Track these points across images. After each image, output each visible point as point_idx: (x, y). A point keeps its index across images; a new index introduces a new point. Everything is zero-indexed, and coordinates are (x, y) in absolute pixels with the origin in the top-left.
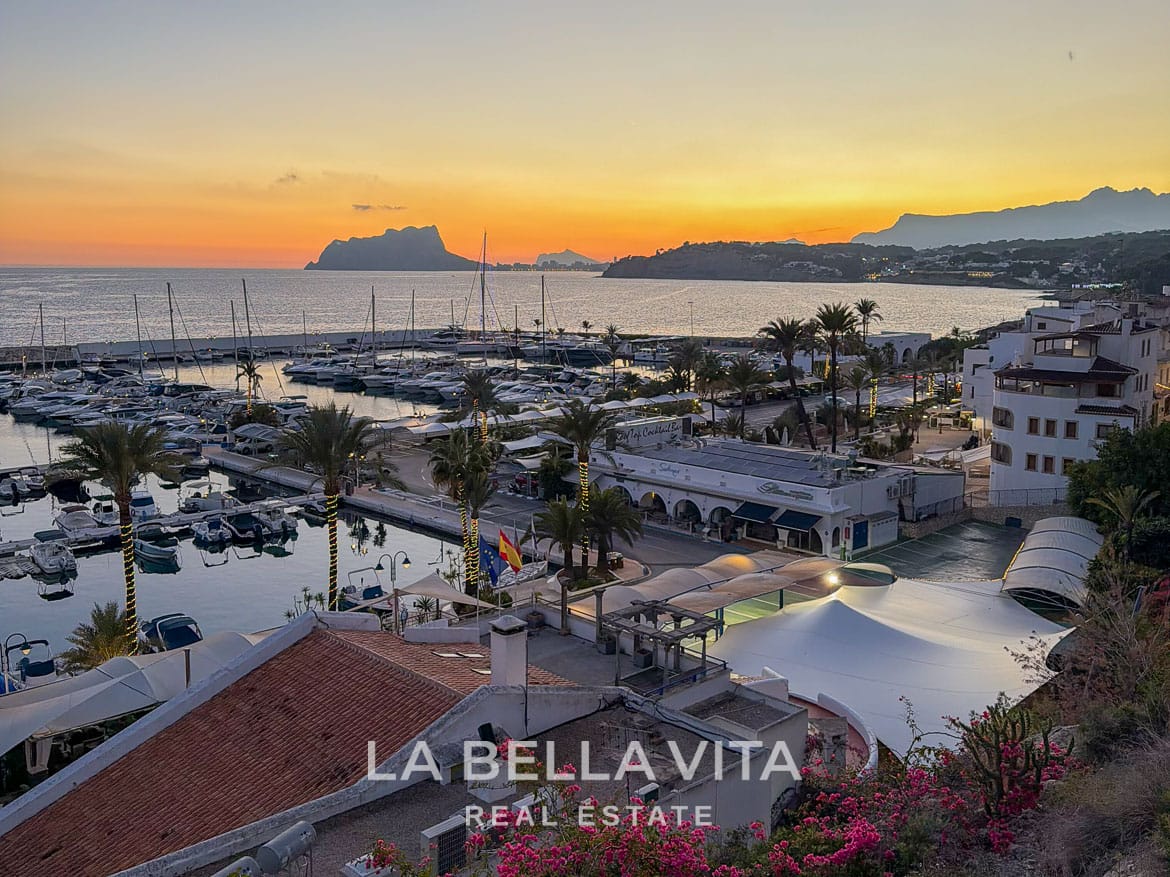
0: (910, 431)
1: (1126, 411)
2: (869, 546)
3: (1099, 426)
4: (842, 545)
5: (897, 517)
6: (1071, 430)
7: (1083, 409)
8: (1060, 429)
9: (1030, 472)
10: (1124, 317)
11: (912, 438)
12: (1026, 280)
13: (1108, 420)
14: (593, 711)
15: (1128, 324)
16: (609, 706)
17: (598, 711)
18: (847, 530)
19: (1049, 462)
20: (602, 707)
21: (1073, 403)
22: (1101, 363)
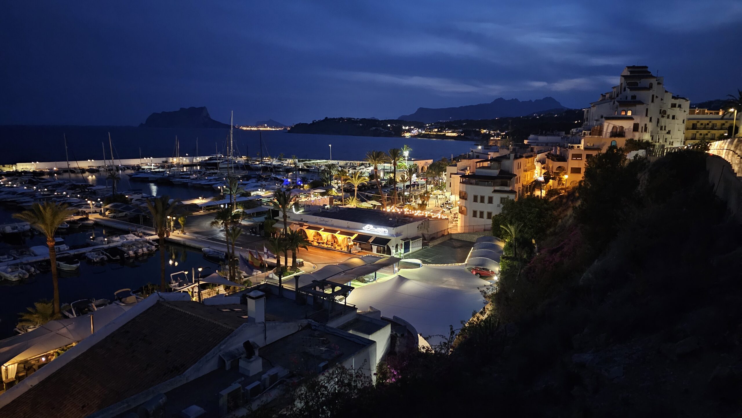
0: (425, 202)
1: (513, 192)
2: (411, 252)
3: (502, 199)
4: (399, 251)
5: (422, 238)
6: (491, 200)
7: (495, 191)
8: (486, 200)
9: (474, 218)
10: (511, 153)
11: (426, 205)
12: (469, 137)
13: (505, 195)
14: (296, 331)
15: (512, 156)
16: (303, 329)
17: (298, 331)
18: (402, 244)
19: (482, 213)
20: (300, 329)
21: (492, 189)
22: (502, 172)
